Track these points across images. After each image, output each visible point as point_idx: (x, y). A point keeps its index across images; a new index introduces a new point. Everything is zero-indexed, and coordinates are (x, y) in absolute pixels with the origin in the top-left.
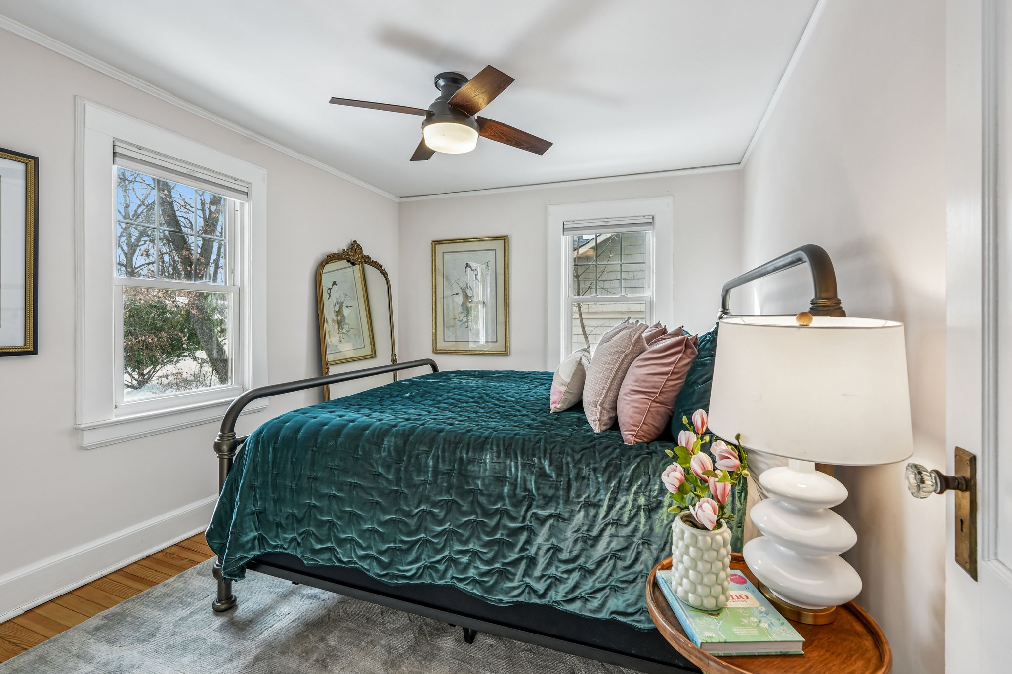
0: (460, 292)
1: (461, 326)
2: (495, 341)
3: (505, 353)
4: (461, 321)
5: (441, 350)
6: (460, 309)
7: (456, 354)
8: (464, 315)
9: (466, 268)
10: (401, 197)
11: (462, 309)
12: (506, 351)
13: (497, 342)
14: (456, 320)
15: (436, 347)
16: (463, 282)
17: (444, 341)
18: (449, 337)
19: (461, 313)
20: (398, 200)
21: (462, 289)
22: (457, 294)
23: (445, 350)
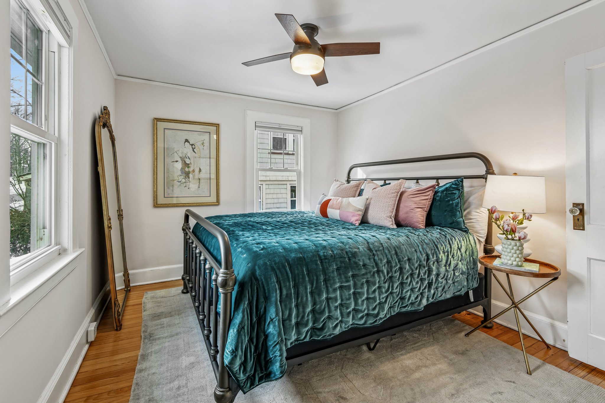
0: (179, 160)
1: (180, 185)
2: (209, 196)
3: (217, 203)
4: (180, 182)
5: (161, 204)
6: (180, 173)
7: (177, 206)
8: (183, 177)
9: (185, 142)
10: (119, 75)
11: (182, 173)
12: (217, 202)
13: (210, 196)
14: (175, 181)
15: (157, 202)
16: (182, 153)
17: (164, 197)
18: (169, 194)
19: (180, 176)
20: (116, 77)
21: (181, 158)
22: (177, 161)
23: (166, 204)
